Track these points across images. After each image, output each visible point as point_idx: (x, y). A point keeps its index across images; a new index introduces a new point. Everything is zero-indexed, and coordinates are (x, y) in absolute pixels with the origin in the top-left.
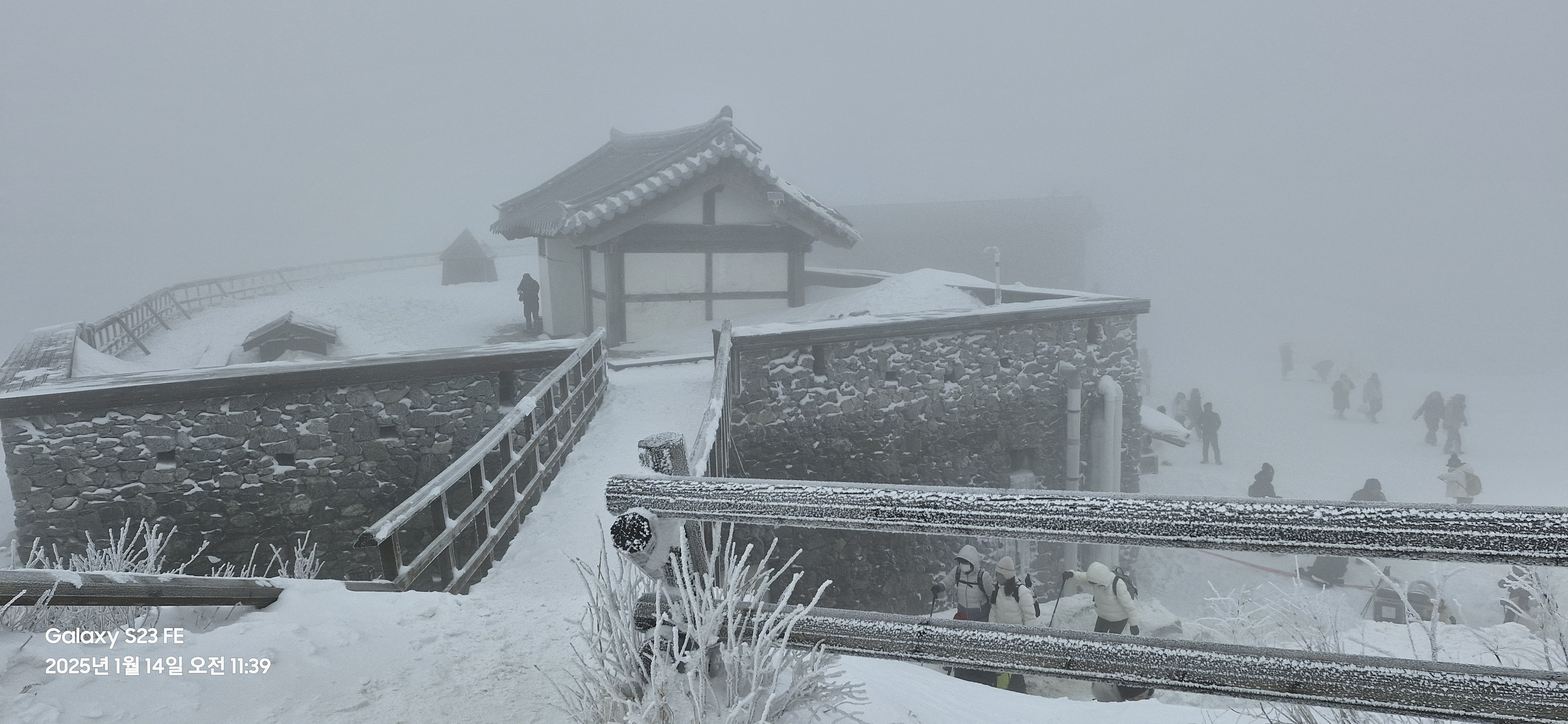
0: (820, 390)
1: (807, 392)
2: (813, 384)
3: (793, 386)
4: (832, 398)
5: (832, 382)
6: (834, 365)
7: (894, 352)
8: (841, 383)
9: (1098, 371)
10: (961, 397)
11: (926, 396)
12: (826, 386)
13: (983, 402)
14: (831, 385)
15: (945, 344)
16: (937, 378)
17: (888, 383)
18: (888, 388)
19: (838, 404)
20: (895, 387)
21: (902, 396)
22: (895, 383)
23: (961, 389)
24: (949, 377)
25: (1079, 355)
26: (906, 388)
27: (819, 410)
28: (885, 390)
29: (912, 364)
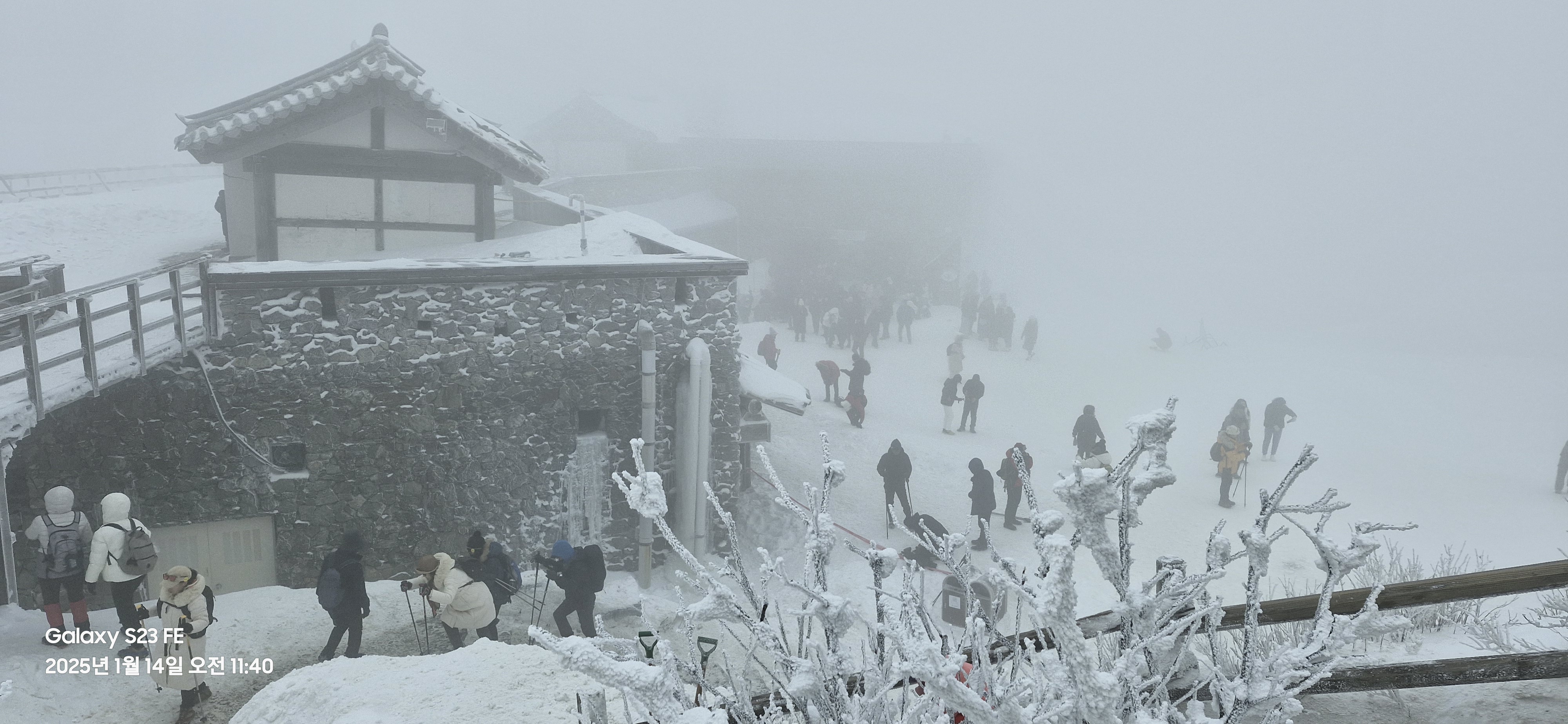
0: (329, 336)
1: (313, 338)
2: (321, 329)
3: (294, 330)
4: (346, 345)
5: (347, 328)
6: (349, 310)
7: (428, 300)
8: (359, 330)
9: (686, 332)
10: (513, 353)
11: (469, 349)
12: (338, 332)
13: (542, 358)
14: (345, 331)
15: (494, 294)
16: (484, 331)
17: (419, 333)
18: (420, 338)
19: (353, 353)
20: (430, 338)
21: (438, 347)
22: (430, 333)
23: (514, 343)
24: (501, 330)
25: (663, 315)
26: (444, 339)
27: (329, 357)
28: (416, 341)
29: (452, 315)
